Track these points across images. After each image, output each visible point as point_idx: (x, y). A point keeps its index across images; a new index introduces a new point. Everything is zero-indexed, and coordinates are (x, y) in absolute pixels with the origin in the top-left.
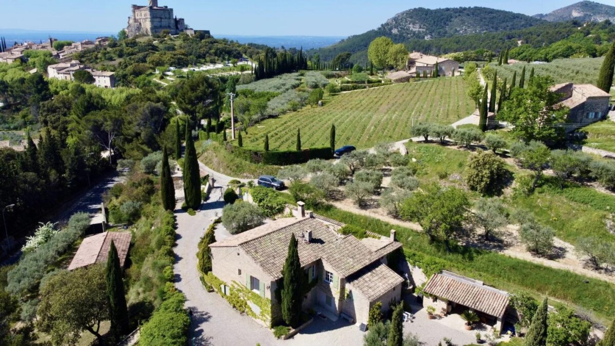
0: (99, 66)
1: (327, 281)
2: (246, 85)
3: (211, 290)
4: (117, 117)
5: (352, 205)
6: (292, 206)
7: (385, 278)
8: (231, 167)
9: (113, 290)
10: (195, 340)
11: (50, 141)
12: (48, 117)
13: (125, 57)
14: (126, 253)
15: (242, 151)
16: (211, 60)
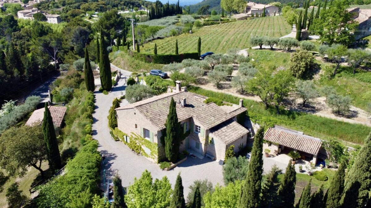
0: (50, 11)
1: (196, 132)
2: (143, 23)
3: (117, 140)
4: (59, 37)
5: (212, 87)
6: (172, 87)
7: (236, 130)
8: (132, 66)
9: (48, 138)
10: (105, 171)
11: (13, 50)
12: (17, 42)
13: (66, 6)
14: (62, 119)
15: (139, 55)
16: (121, 8)
